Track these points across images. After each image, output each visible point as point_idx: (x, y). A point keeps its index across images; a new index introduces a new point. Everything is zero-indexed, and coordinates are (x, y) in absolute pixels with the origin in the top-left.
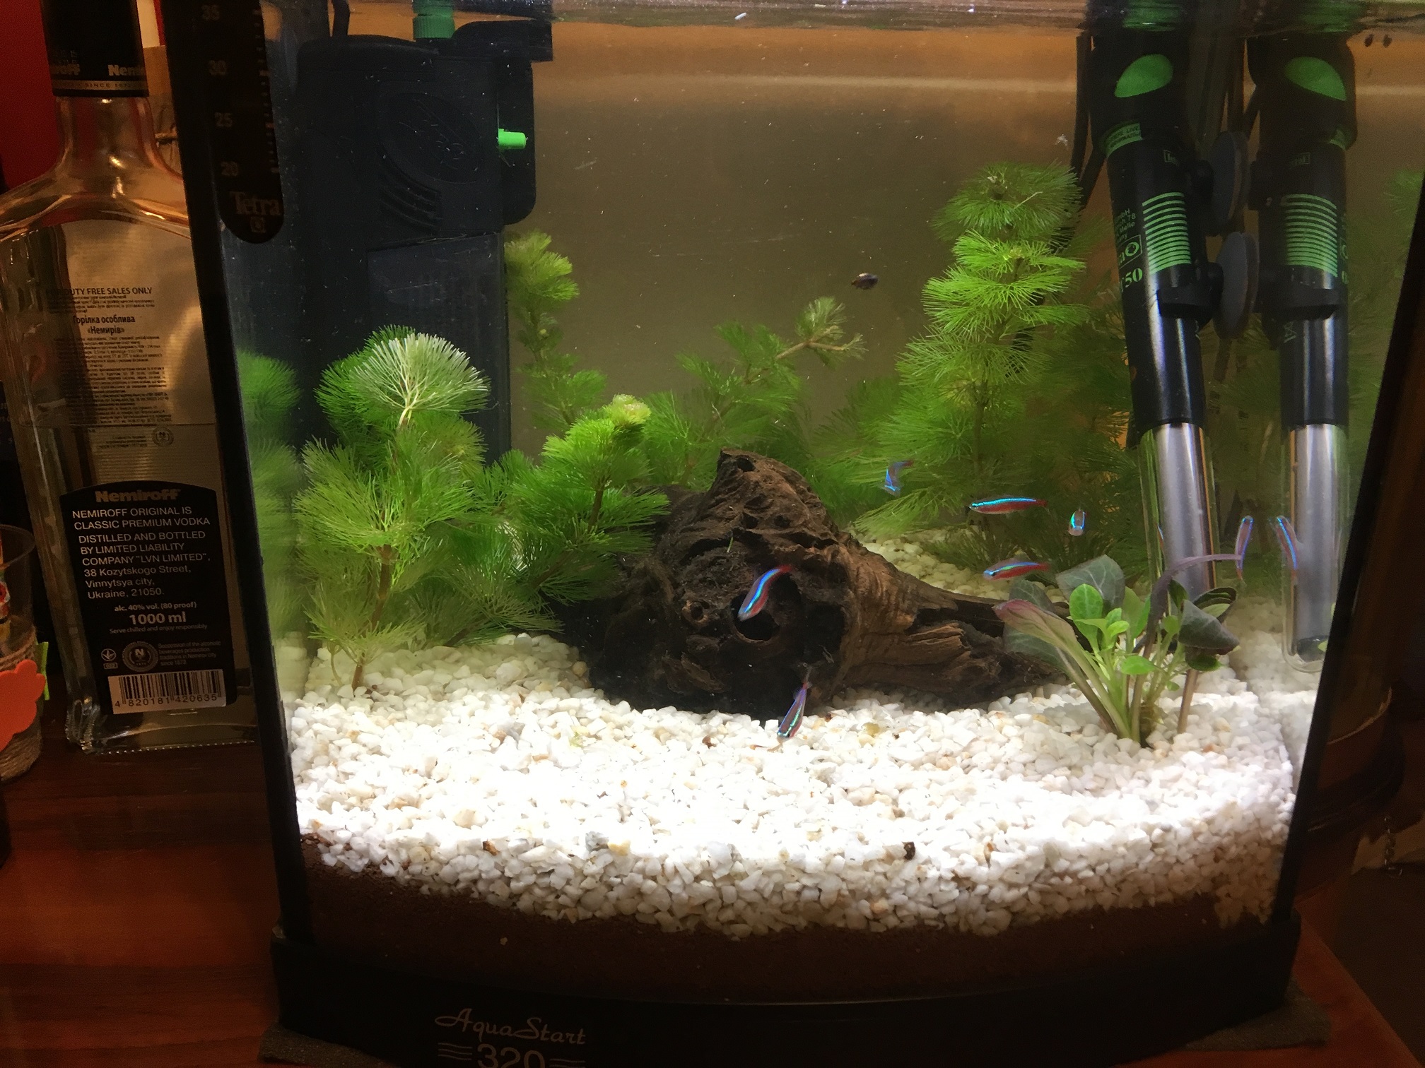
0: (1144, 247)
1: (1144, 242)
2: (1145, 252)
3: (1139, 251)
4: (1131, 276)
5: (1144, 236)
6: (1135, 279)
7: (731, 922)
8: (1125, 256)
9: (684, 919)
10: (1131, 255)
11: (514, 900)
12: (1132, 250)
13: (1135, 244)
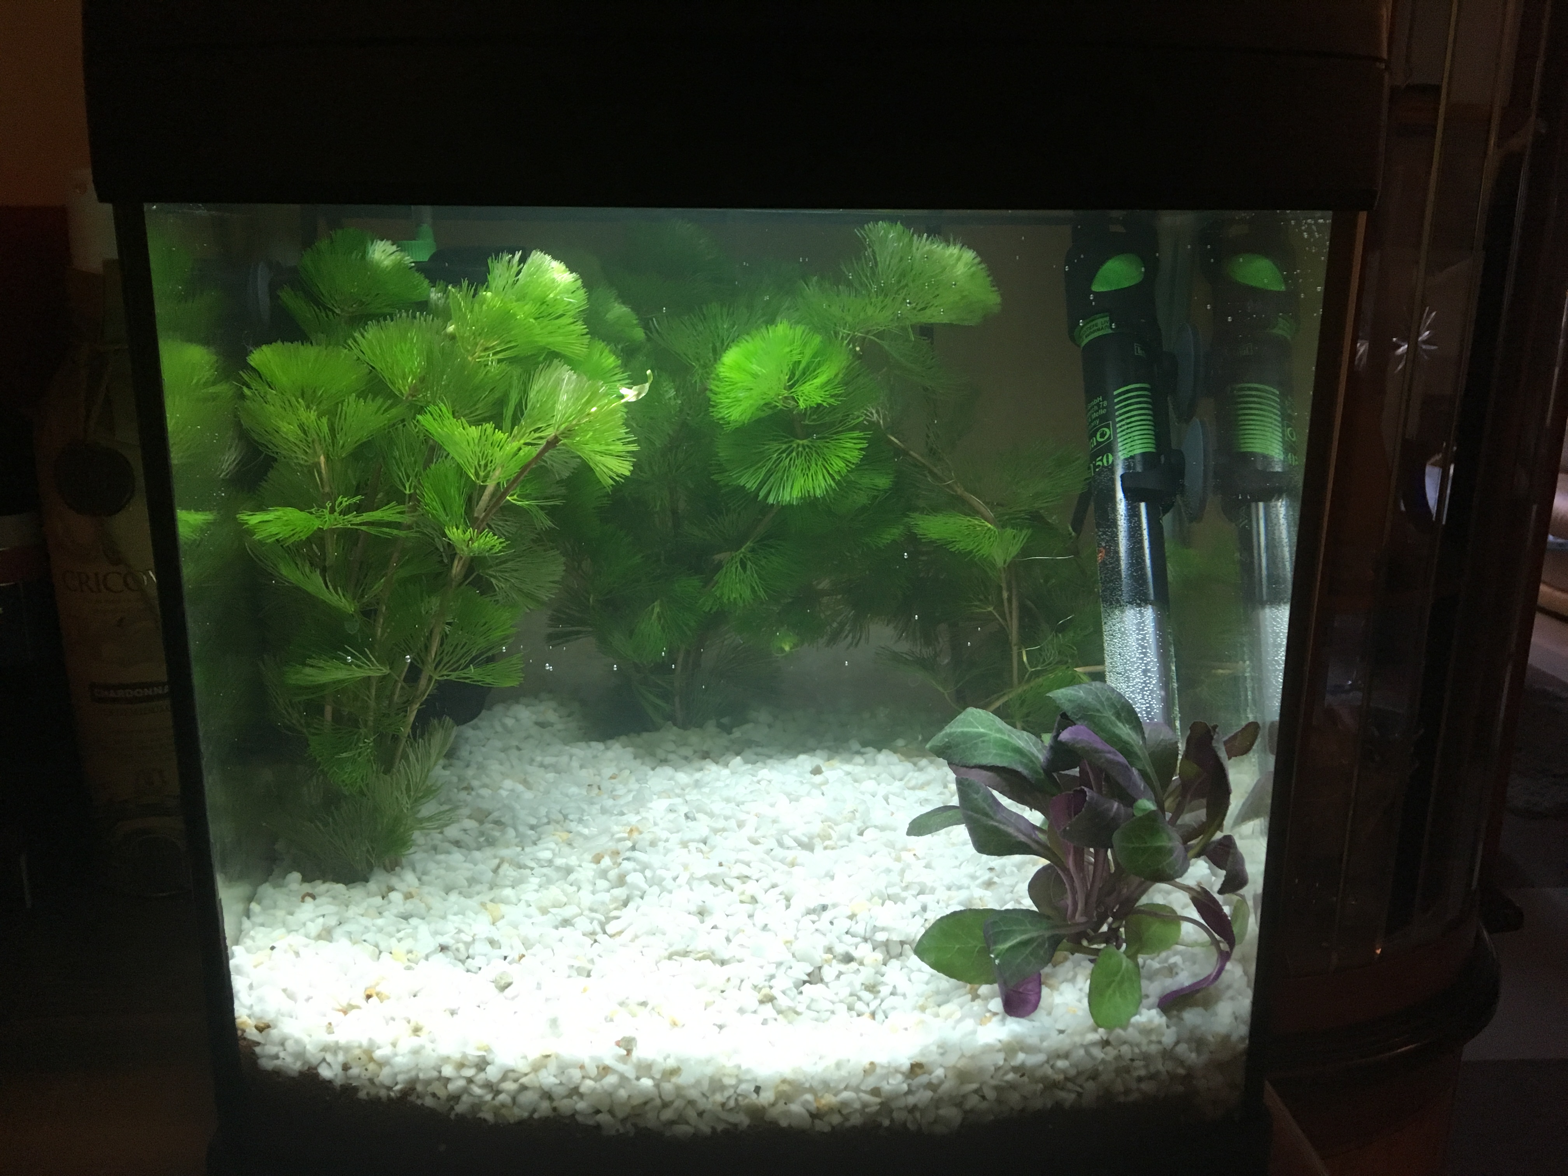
0: (1115, 433)
1: (1115, 429)
2: (1115, 438)
3: (1109, 438)
4: (1102, 460)
5: (1115, 423)
6: (1106, 464)
7: (672, 1123)
8: (1097, 441)
9: (624, 1121)
10: (1102, 440)
11: (452, 1103)
12: (1103, 435)
13: (1106, 430)
